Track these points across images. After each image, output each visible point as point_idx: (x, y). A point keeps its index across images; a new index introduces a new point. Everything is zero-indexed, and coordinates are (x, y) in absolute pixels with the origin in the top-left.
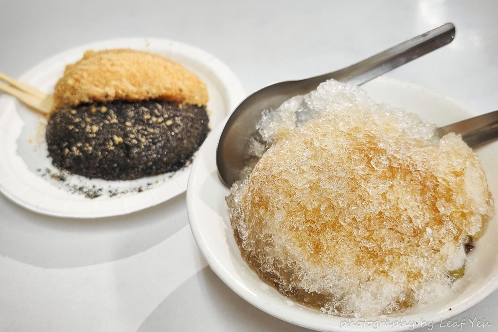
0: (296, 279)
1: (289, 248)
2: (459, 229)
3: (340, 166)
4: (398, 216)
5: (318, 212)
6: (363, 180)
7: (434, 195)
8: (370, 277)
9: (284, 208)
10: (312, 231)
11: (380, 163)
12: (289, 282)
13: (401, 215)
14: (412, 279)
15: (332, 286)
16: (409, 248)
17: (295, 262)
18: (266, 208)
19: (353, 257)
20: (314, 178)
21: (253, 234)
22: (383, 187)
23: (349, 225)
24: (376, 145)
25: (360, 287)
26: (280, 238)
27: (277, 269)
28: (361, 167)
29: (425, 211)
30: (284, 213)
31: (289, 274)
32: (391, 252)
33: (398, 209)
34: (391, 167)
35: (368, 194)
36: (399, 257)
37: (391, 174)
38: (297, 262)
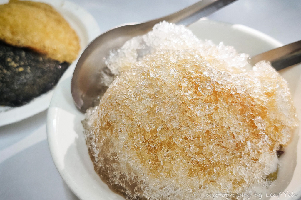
0: (139, 190)
1: (131, 165)
2: (273, 140)
3: (172, 93)
4: (223, 133)
5: (155, 133)
6: (192, 104)
7: (252, 113)
8: (201, 186)
9: (127, 130)
10: (150, 150)
11: (205, 89)
12: (133, 193)
13: (225, 132)
14: (236, 186)
15: (169, 195)
16: (233, 160)
17: (137, 177)
18: (112, 131)
19: (186, 171)
20: (150, 104)
21: (102, 153)
22: (209, 110)
23: (181, 143)
24: (202, 73)
25: (193, 195)
26: (124, 156)
27: (123, 182)
28: (190, 92)
29: (245, 127)
30: (127, 135)
31: (133, 186)
32: (218, 164)
33: (222, 127)
34: (215, 92)
35: (197, 116)
36: (225, 167)
37: (215, 98)
38: (139, 176)
